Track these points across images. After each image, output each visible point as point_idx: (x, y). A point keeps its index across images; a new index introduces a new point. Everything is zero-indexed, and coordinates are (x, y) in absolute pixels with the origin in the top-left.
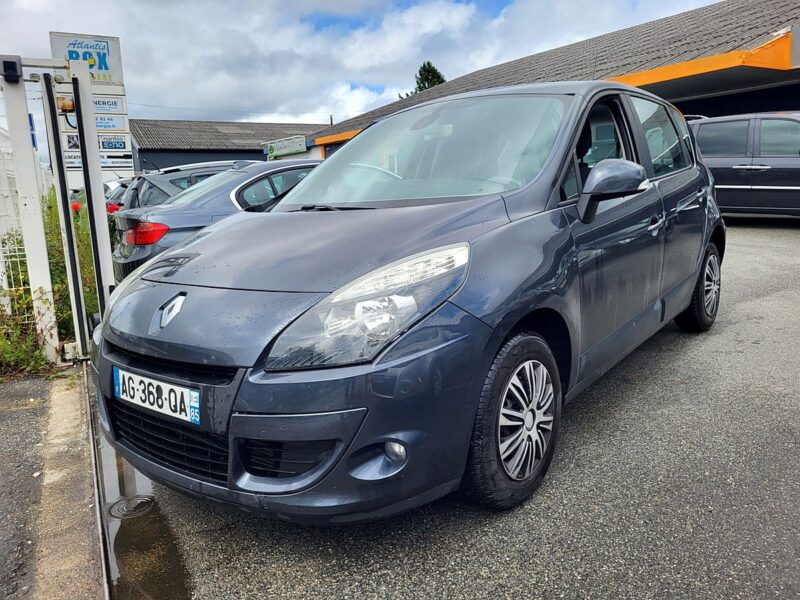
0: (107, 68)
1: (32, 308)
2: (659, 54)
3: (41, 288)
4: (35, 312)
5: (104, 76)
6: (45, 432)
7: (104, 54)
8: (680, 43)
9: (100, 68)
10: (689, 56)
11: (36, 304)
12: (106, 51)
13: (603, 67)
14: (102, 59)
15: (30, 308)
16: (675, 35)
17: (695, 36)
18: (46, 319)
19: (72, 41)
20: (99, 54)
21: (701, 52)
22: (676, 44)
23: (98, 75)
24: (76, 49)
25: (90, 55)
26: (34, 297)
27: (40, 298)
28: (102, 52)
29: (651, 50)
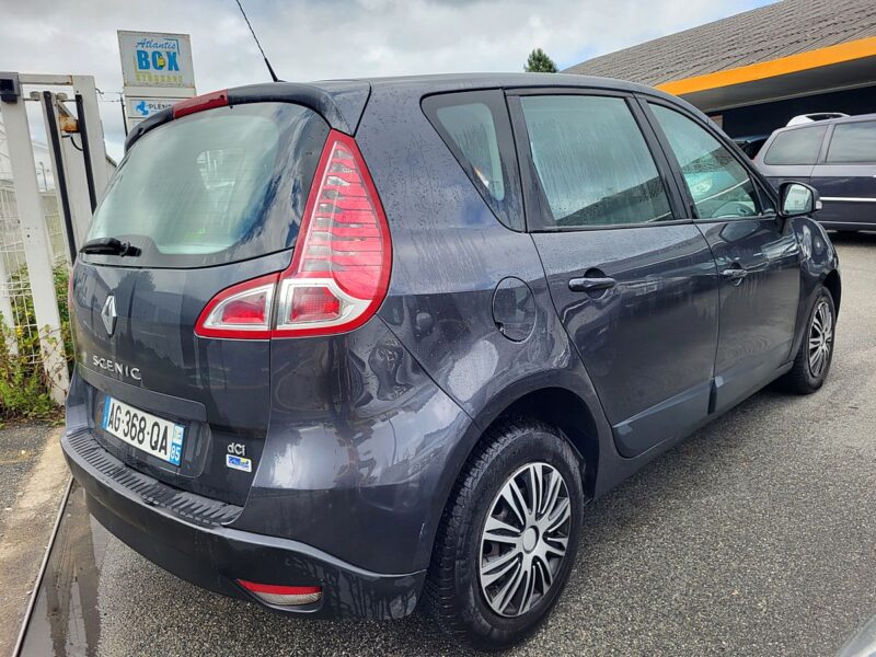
0: (177, 69)
1: (39, 347)
2: (799, 37)
3: (47, 326)
4: (42, 352)
5: (175, 79)
6: (20, 493)
7: (175, 53)
8: (825, 24)
9: (170, 69)
10: (833, 39)
11: (42, 343)
12: (176, 50)
13: (731, 54)
14: (172, 58)
15: (37, 348)
16: (822, 13)
17: (845, 15)
18: (53, 360)
19: (140, 40)
20: (168, 53)
21: (849, 34)
22: (821, 25)
23: (169, 78)
24: (145, 49)
25: (160, 54)
26: (41, 335)
27: (47, 337)
28: (172, 51)
29: (789, 33)
